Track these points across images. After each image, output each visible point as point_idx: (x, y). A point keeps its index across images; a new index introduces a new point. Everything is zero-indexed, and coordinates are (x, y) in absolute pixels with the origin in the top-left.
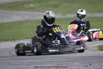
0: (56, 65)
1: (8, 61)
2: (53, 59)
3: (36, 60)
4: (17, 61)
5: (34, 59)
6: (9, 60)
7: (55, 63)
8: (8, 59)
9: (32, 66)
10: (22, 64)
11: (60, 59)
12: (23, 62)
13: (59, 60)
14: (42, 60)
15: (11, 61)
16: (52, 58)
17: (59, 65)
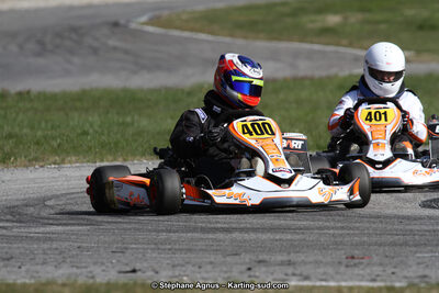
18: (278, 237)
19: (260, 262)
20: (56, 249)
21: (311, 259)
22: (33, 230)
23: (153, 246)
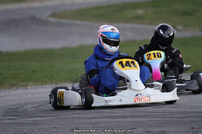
0: (189, 128)
1: (94, 120)
2: (181, 117)
3: (147, 119)
4: (110, 120)
5: (145, 116)
6: (95, 118)
7: (186, 126)
8: (94, 116)
9: (141, 130)
10: (121, 125)
11: (195, 117)
12: (122, 122)
13: (194, 119)
14: (161, 119)
15: (99, 120)
16: (179, 116)
17: (193, 128)
18: (150, 119)
19: (148, 132)
20: (44, 129)
21: (173, 129)
22: (27, 120)
23: (91, 126)
